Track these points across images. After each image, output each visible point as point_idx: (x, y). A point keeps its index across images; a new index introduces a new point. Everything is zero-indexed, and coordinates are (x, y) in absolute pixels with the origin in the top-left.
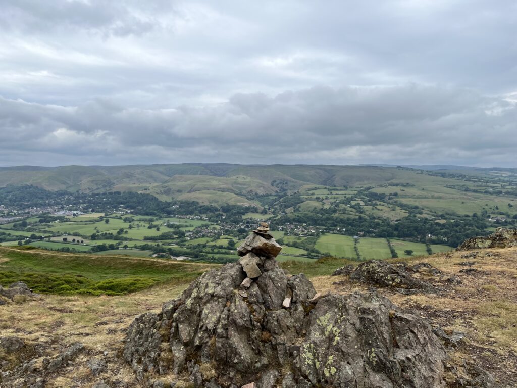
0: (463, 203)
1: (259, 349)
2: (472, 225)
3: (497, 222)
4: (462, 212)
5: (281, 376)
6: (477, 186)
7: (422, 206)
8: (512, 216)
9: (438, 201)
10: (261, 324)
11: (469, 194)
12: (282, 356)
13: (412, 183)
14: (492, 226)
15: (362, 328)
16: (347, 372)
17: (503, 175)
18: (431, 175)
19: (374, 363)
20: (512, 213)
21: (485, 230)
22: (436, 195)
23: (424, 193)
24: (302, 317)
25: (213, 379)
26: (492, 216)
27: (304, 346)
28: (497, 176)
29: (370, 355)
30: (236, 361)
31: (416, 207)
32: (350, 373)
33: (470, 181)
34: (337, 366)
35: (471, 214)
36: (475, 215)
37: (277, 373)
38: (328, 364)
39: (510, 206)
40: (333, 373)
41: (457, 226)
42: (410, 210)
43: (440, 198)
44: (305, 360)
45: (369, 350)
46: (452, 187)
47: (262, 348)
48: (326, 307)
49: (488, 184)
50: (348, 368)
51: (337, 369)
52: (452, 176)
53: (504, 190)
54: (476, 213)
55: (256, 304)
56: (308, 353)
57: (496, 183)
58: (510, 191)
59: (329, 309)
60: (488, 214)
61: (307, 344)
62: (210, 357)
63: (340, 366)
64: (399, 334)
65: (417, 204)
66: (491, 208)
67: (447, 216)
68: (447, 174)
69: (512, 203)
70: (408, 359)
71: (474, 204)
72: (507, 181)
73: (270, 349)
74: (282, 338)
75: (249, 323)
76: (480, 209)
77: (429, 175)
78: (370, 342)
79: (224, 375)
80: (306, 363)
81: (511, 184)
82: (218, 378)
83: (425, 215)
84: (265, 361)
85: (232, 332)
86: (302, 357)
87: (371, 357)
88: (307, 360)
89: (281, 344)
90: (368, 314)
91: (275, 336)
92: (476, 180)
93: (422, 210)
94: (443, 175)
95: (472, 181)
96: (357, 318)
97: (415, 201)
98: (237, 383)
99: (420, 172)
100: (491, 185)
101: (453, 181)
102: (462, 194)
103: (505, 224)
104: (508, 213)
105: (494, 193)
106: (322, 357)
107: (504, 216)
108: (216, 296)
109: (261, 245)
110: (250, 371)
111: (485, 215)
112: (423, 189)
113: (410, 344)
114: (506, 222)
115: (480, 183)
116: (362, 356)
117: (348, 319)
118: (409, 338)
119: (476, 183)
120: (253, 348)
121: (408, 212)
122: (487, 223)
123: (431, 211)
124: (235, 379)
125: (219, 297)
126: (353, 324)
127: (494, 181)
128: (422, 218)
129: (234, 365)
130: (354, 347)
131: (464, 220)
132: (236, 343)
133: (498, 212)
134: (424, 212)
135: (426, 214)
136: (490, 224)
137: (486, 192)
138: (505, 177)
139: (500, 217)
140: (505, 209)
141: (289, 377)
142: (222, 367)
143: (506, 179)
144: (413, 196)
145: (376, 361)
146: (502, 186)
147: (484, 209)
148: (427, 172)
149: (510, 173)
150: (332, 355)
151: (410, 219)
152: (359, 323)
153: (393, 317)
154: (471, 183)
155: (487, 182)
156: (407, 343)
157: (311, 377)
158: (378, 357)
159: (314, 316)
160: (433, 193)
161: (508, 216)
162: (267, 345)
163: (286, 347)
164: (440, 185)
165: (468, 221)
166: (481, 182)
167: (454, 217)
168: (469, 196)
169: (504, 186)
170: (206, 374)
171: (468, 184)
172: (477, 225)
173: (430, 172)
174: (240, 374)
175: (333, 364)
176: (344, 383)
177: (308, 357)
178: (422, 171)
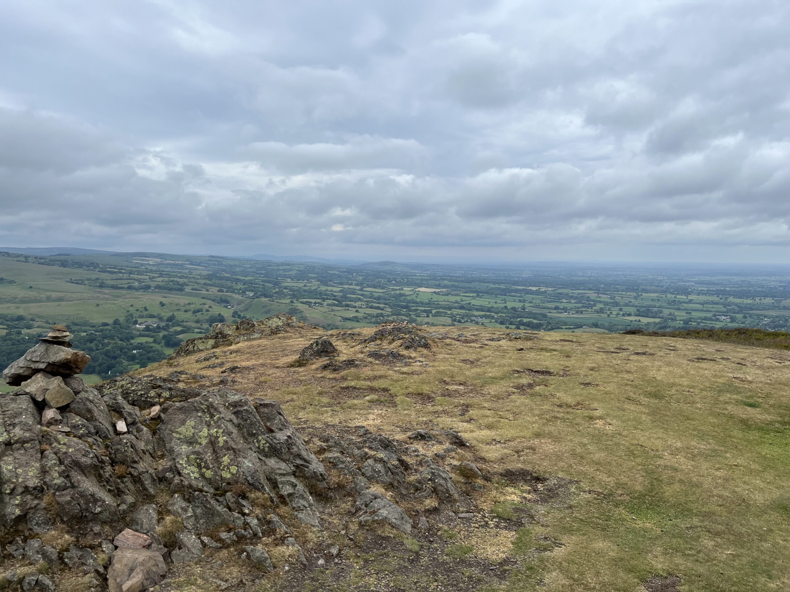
0: (98, 305)
1: (118, 489)
2: (114, 336)
3: (147, 329)
4: (97, 319)
5: (160, 506)
6: (117, 279)
7: (31, 314)
8: (165, 318)
9: (59, 305)
10: (110, 458)
11: (106, 291)
12: (150, 485)
13: (10, 278)
14: (141, 335)
15: (241, 421)
16: (248, 466)
17: (151, 263)
18: (43, 264)
19: (267, 449)
20: (164, 314)
21: (132, 341)
22: (54, 295)
23: (32, 294)
24: (150, 438)
25: (71, 545)
26: (140, 320)
27: (181, 462)
28: (142, 265)
29: (259, 443)
30: (98, 509)
31: (20, 318)
32: (250, 465)
33: (107, 272)
34: (236, 464)
35: (110, 321)
36: (116, 322)
37: (154, 506)
38: (225, 466)
39: (162, 305)
40: (235, 472)
41: (91, 341)
42: (9, 323)
43: (61, 299)
44: (190, 475)
45: (255, 441)
46: (80, 282)
47: (122, 486)
48: (182, 416)
49: (132, 276)
50: (246, 462)
51: (237, 466)
52: (79, 265)
53: (153, 284)
54: (117, 319)
55: (89, 437)
56: (189, 467)
57: (143, 275)
58: (160, 284)
59: (187, 416)
60: (134, 319)
61: (183, 459)
62: (51, 522)
63: (239, 463)
64: (269, 419)
65: (21, 312)
66: (137, 310)
67: (76, 328)
68: (70, 262)
69: (164, 301)
70: (289, 437)
71: (113, 306)
72: (156, 271)
73: (131, 484)
74: (141, 466)
75: (95, 459)
76: (123, 313)
77: (39, 263)
78: (254, 432)
79: (85, 535)
80: (193, 478)
81: (161, 275)
82: (78, 541)
83: (36, 329)
84: (130, 499)
85: (77, 477)
86: (185, 473)
87: (262, 445)
88: (192, 475)
89: (143, 473)
90: (242, 406)
91: (135, 465)
92: (115, 270)
93: (31, 322)
94: (64, 264)
95: (110, 272)
96: (230, 414)
97: (18, 308)
98: (108, 536)
99: (23, 259)
100: (135, 276)
101: (81, 273)
102: (95, 292)
103: (158, 330)
104: (160, 314)
105: (140, 289)
106: (212, 464)
107: (155, 320)
108: (16, 442)
109: (69, 357)
110: (115, 518)
111: (131, 320)
112: (31, 287)
113: (283, 425)
114: (158, 327)
115: (121, 275)
116: (251, 449)
117: (223, 418)
118: (280, 420)
119: (114, 275)
120: (109, 490)
121: (5, 327)
122: (134, 332)
123: (47, 322)
124: (104, 533)
125: (24, 442)
126: (231, 421)
127: (139, 271)
128: (33, 336)
129: (95, 518)
130: (240, 444)
131: (101, 331)
132: (90, 489)
133: (147, 314)
134: (36, 324)
135: (38, 327)
136: (138, 333)
137: (130, 288)
138: (153, 265)
139: (150, 321)
140: (155, 310)
141: (178, 500)
142: (77, 527)
143: (154, 268)
144: (13, 300)
145: (268, 447)
146: (150, 278)
147: (128, 311)
148: (36, 258)
149: (159, 260)
150: (225, 455)
151: (10, 339)
152: (235, 418)
153: (257, 406)
154: (107, 274)
155: (130, 273)
156: (280, 426)
157: (205, 489)
158: (268, 442)
159: (167, 431)
160: (48, 294)
161: (161, 319)
162: (126, 479)
163: (150, 474)
164: (59, 279)
165: (107, 332)
166: (121, 273)
167: (86, 328)
168: (105, 294)
169: (154, 278)
170: (57, 544)
171: (103, 276)
172: (120, 336)
173: (41, 258)
174: (107, 525)
175: (231, 464)
176: (250, 476)
177: (192, 471)
178: (26, 257)
